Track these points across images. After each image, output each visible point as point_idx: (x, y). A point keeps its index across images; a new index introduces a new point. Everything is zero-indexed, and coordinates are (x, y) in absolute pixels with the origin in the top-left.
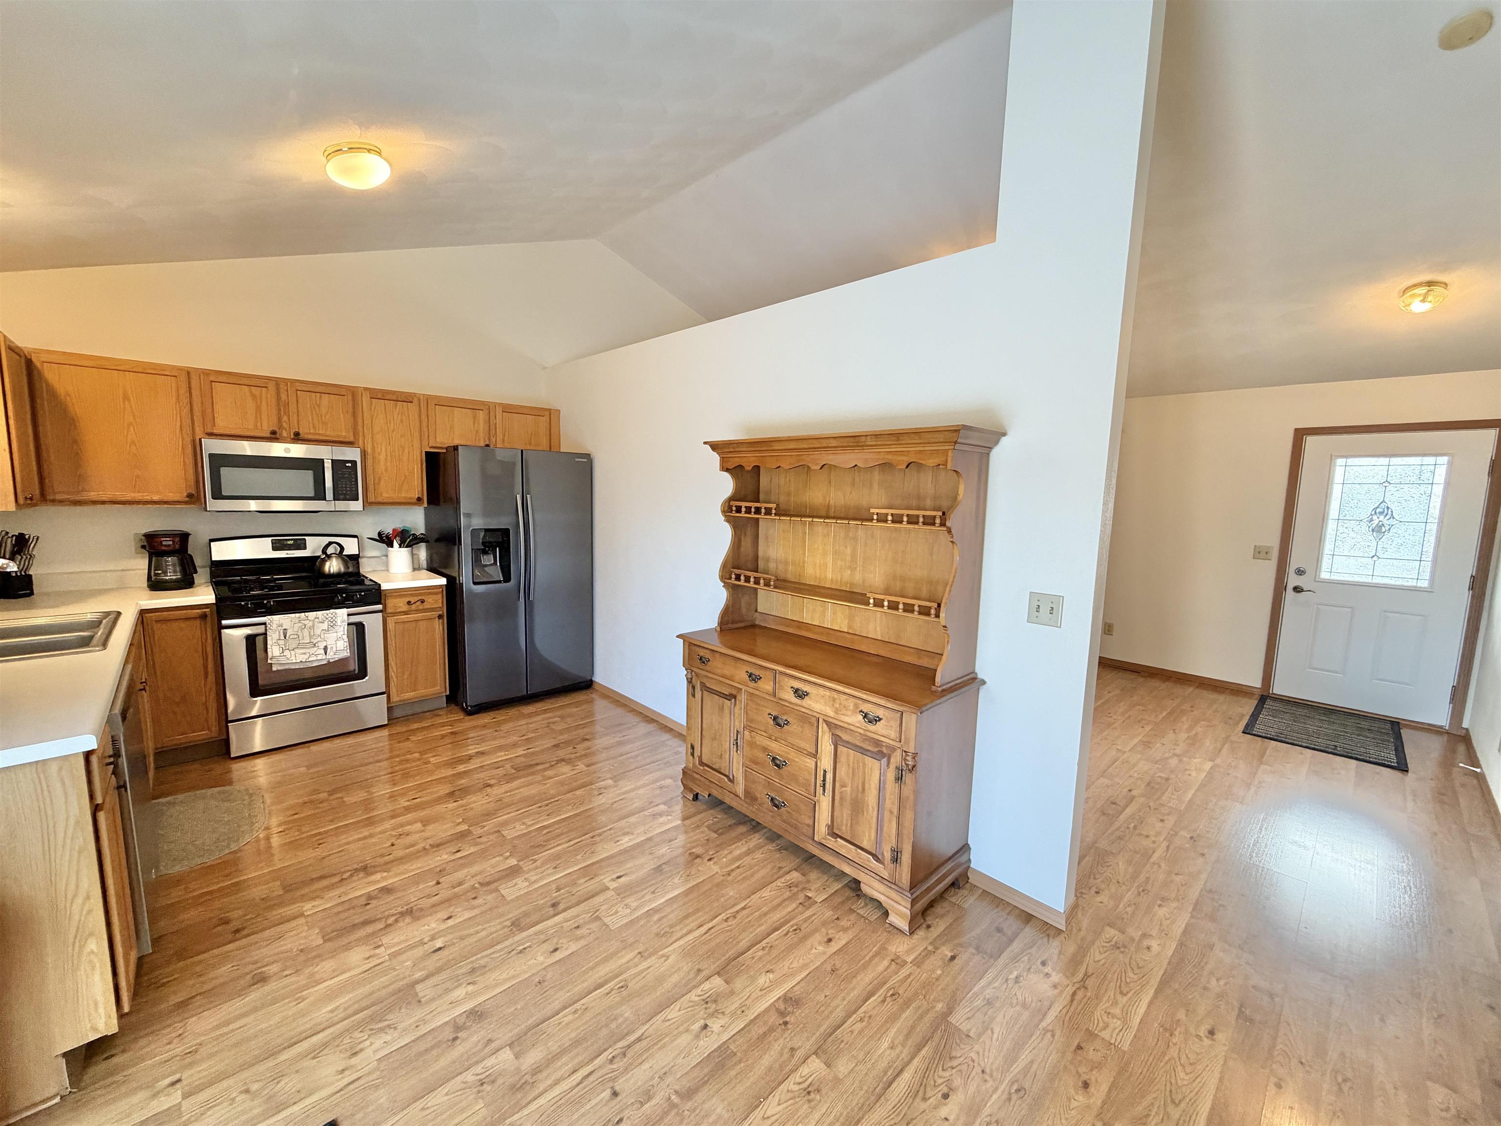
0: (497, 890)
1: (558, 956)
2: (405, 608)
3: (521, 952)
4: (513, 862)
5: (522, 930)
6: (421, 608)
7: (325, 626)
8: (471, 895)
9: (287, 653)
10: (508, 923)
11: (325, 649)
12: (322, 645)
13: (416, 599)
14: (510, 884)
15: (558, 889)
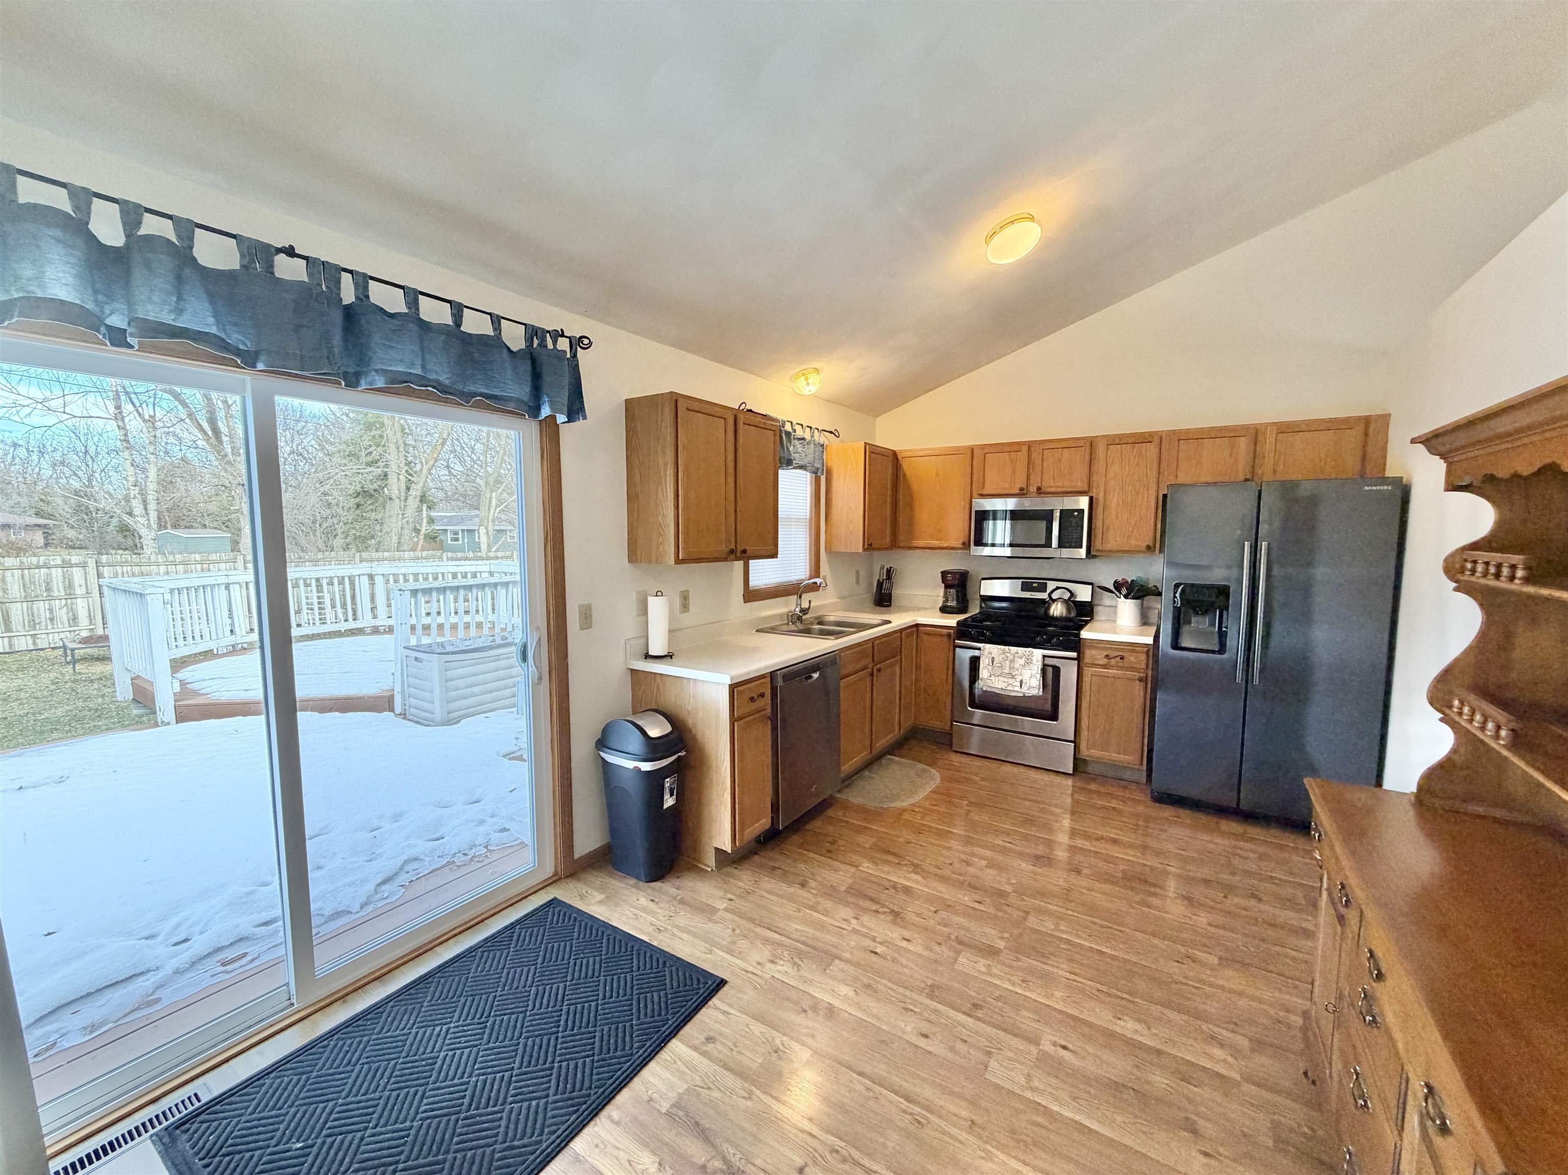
0: (959, 953)
1: (922, 1043)
2: (1104, 661)
3: (906, 1009)
4: (1001, 944)
5: (931, 996)
6: (1120, 664)
7: (1022, 661)
8: (939, 939)
9: (993, 678)
10: (929, 982)
11: (1021, 682)
12: (1019, 678)
13: (1117, 654)
14: (972, 958)
15: (998, 998)
